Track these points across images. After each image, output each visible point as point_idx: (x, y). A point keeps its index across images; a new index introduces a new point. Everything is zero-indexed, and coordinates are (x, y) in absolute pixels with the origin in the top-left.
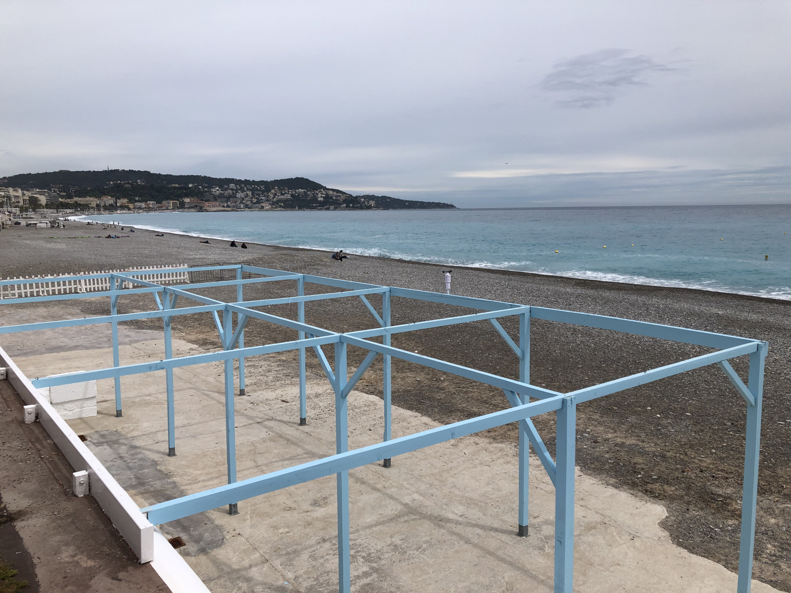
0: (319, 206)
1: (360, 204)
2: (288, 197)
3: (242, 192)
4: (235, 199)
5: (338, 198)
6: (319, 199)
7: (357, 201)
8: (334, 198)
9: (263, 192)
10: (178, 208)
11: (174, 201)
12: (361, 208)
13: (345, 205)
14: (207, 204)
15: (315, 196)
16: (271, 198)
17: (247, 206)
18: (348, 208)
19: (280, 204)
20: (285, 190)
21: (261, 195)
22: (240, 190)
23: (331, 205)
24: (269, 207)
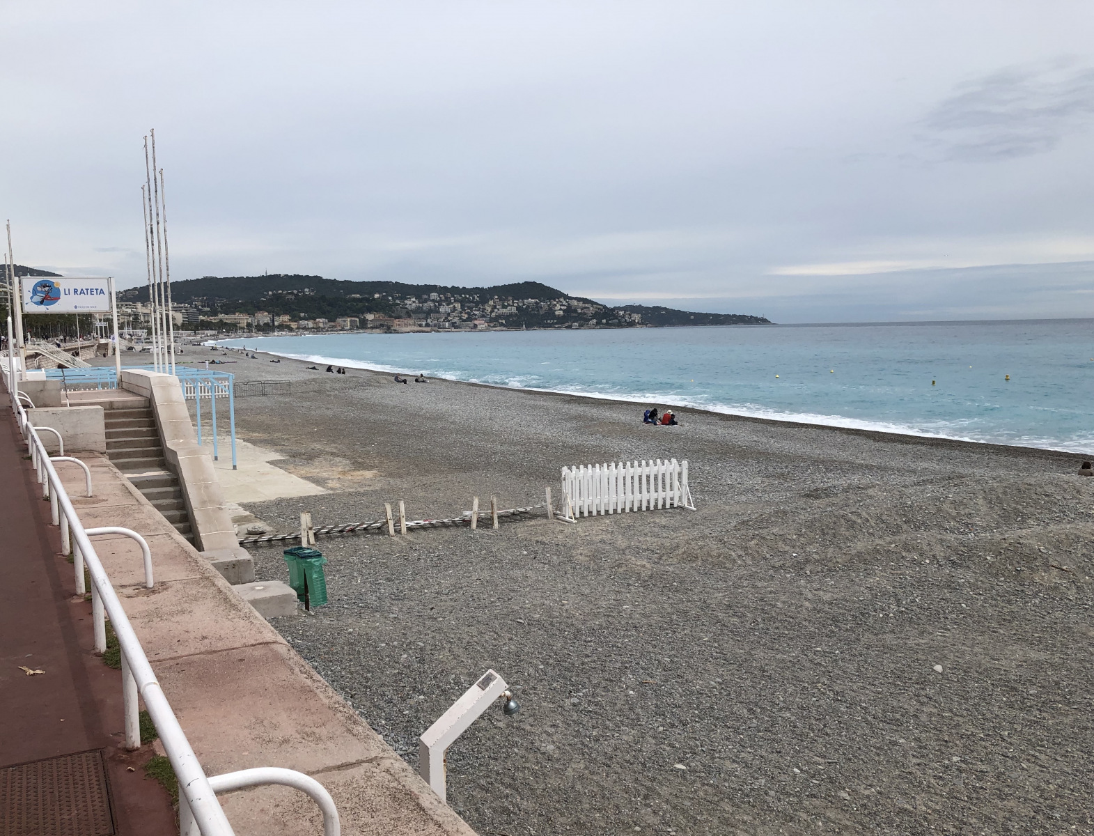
0: (556, 323)
1: (617, 319)
2: (513, 311)
3: (448, 305)
4: (437, 315)
5: (585, 310)
6: (557, 313)
7: (614, 315)
8: (579, 311)
9: (477, 304)
10: (358, 328)
11: (353, 319)
12: (620, 325)
13: (595, 321)
14: (397, 321)
15: (551, 309)
16: (488, 313)
17: (453, 325)
18: (599, 324)
19: (500, 321)
20: (508, 301)
21: (474, 309)
22: (444, 301)
23: (574, 322)
24: (487, 326)
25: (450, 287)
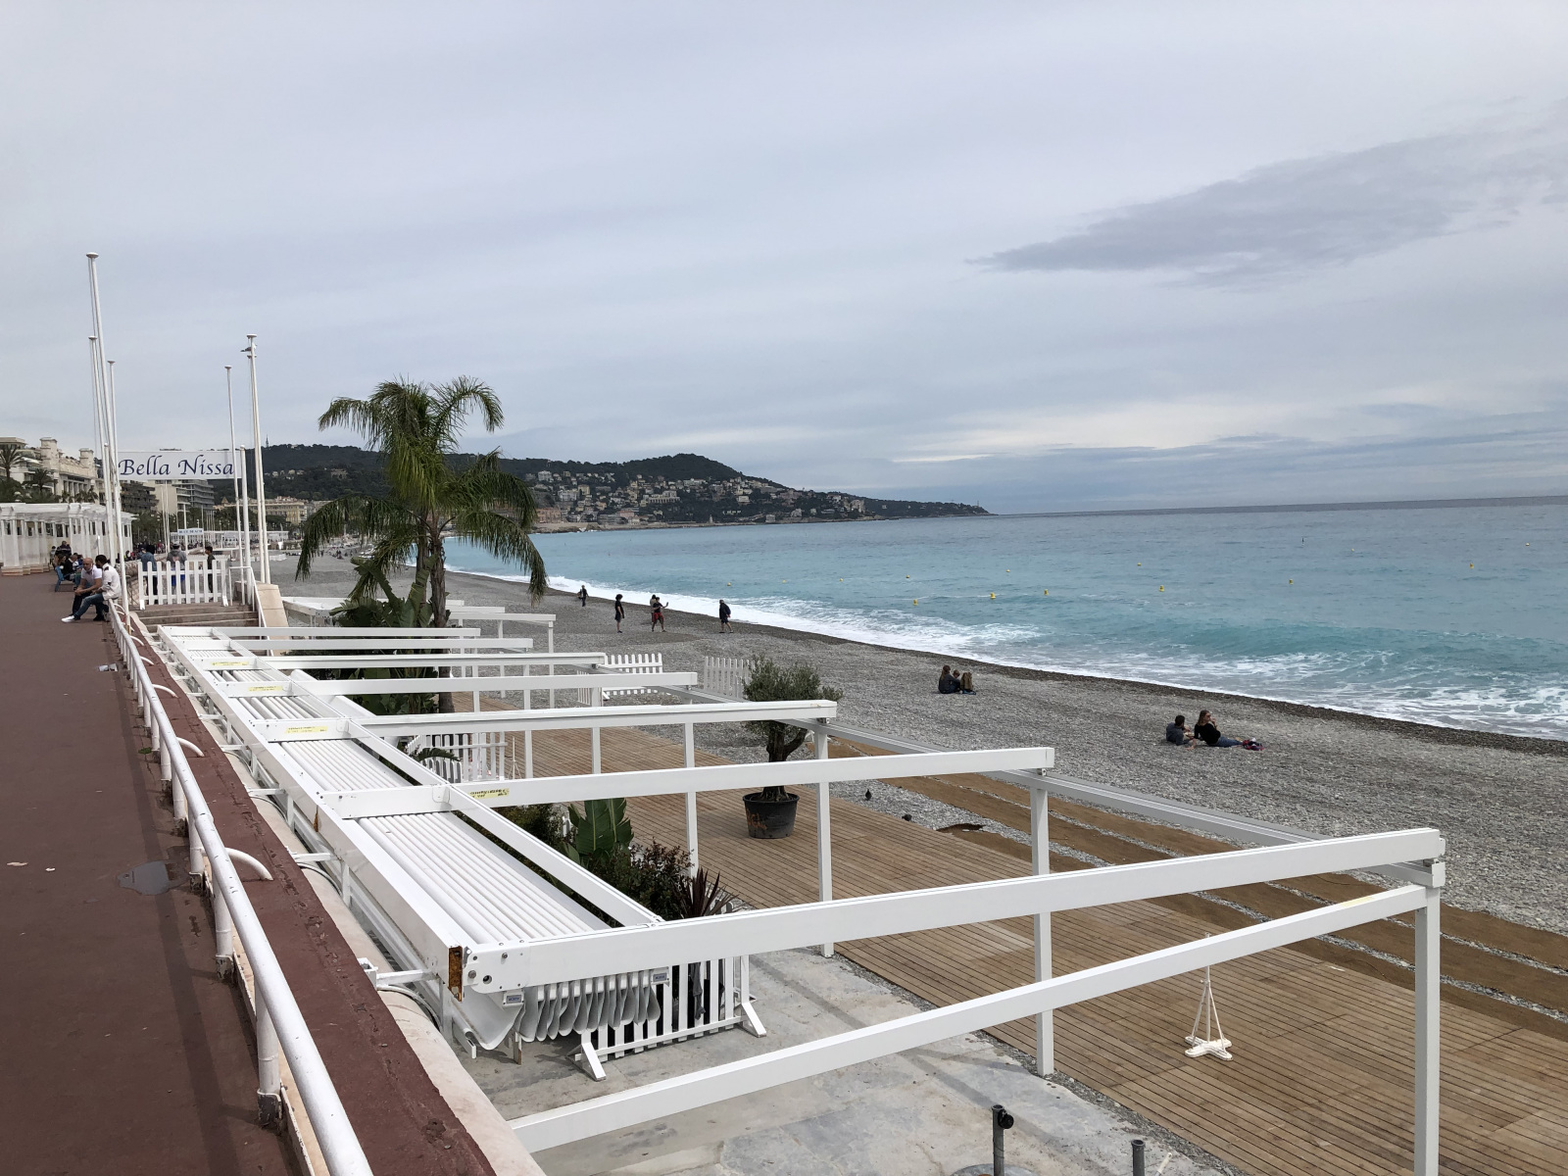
0: (740, 515)
1: (833, 506)
2: (671, 497)
3: (568, 488)
5: (783, 496)
6: (741, 499)
7: (826, 502)
8: (774, 497)
9: (614, 488)
12: (837, 517)
13: (799, 511)
14: (535, 513)
15: (729, 494)
16: (634, 500)
17: (588, 519)
18: (806, 515)
19: (655, 512)
20: (660, 482)
21: (611, 494)
22: (561, 483)
23: (767, 513)
24: (638, 520)
25: (565, 461)
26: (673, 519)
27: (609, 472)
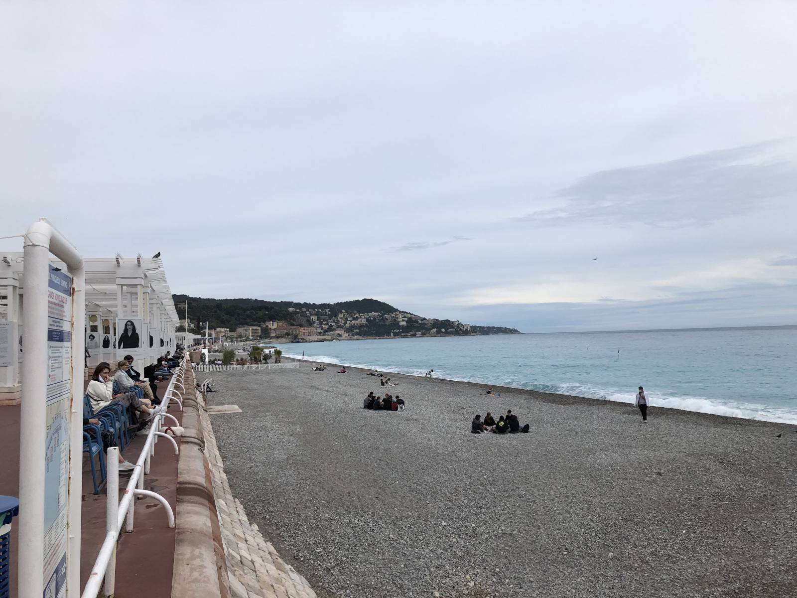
0: (402, 332)
1: (454, 328)
2: (363, 322)
5: (425, 322)
6: (401, 323)
7: (449, 325)
8: (420, 322)
9: (330, 316)
10: (261, 338)
13: (435, 330)
14: (301, 330)
15: (395, 320)
16: (342, 324)
18: (439, 332)
19: (354, 331)
20: (355, 314)
21: (329, 321)
23: (417, 331)
24: (347, 335)
25: (302, 303)
26: (365, 334)
27: (327, 308)
